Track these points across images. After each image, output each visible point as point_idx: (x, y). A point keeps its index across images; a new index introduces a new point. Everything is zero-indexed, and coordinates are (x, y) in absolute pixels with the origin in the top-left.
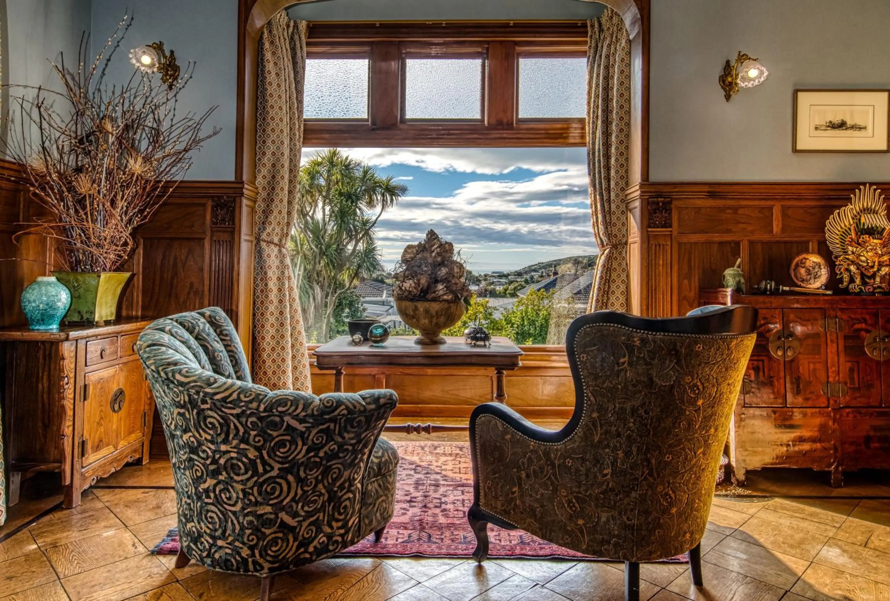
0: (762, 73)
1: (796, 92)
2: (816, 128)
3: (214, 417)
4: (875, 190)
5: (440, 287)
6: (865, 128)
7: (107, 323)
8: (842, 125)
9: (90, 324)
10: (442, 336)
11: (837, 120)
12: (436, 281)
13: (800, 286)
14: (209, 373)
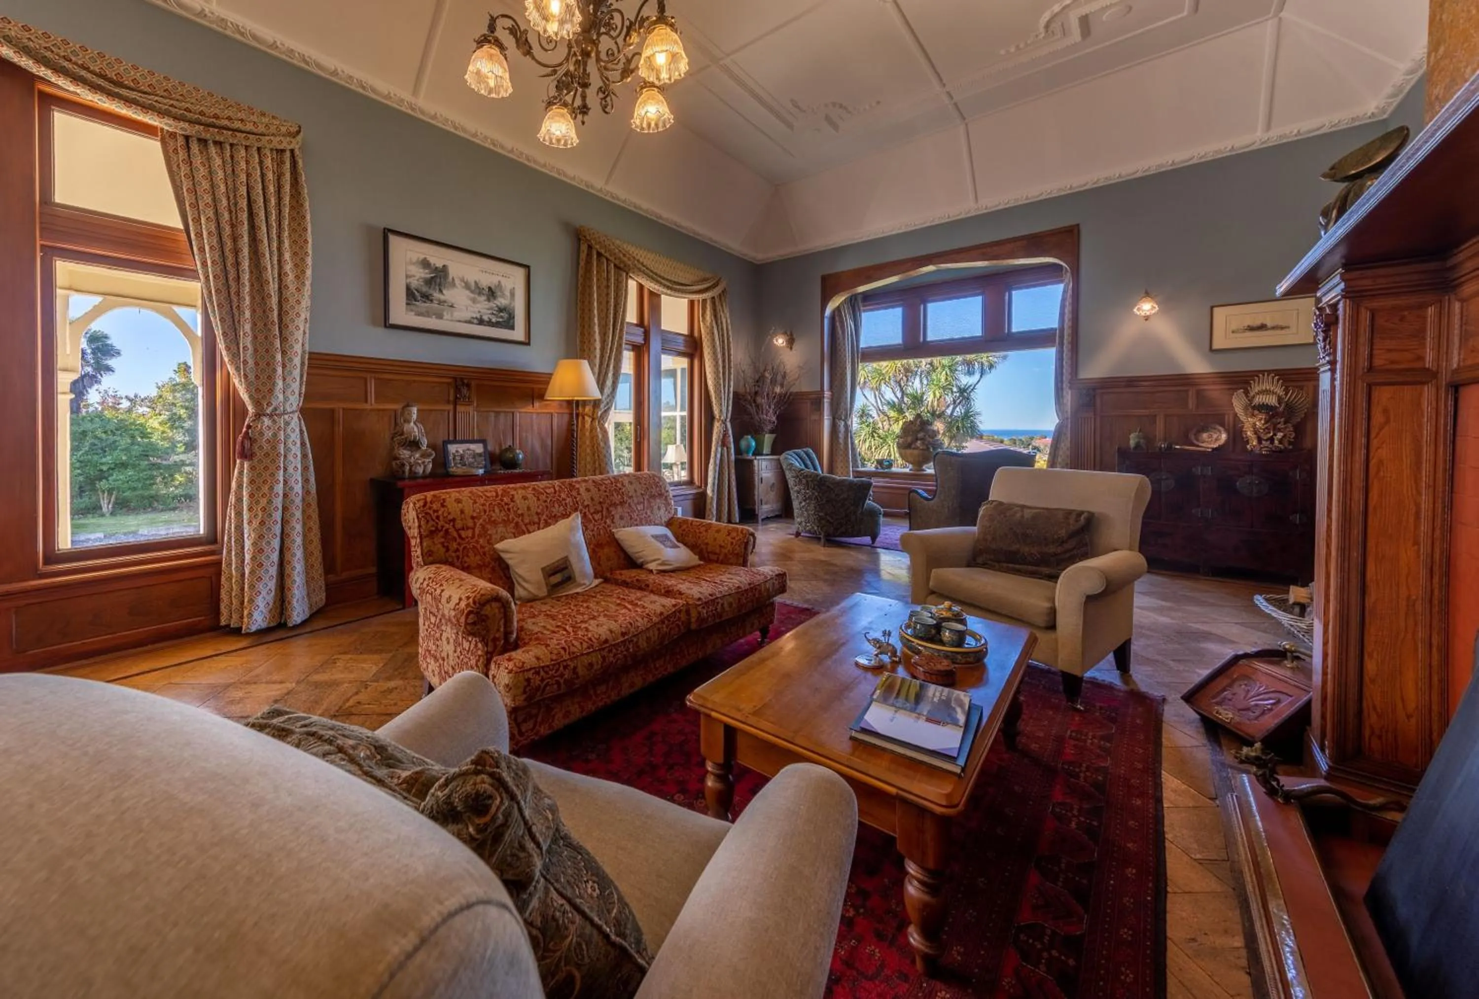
0: (1153, 308)
1: (1212, 308)
2: (1233, 332)
3: (804, 481)
4: (1273, 378)
5: (919, 442)
6: (1288, 327)
7: (767, 455)
8: (1262, 327)
9: (762, 454)
10: (924, 467)
11: (1258, 323)
12: (917, 439)
13: (1198, 446)
14: (803, 467)
